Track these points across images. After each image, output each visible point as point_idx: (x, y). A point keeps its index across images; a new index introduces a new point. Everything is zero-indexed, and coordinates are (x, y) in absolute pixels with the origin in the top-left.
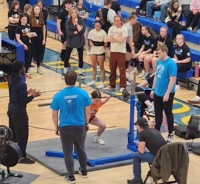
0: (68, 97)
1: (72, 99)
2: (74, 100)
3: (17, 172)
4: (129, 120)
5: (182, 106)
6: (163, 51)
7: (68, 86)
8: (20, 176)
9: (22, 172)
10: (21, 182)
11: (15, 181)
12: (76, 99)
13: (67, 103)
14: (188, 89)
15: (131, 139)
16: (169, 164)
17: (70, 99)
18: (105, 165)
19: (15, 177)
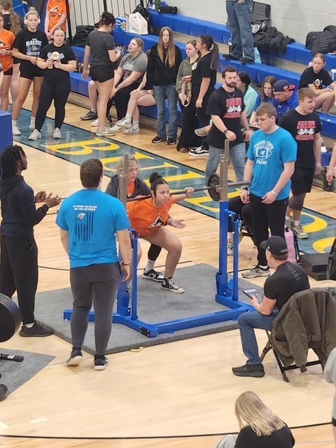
0: (81, 207)
1: (87, 213)
2: (89, 215)
3: (12, 352)
4: (217, 247)
5: (312, 220)
6: (270, 115)
7: (85, 188)
8: (19, 359)
9: (21, 352)
10: (21, 371)
11: (10, 368)
12: (93, 212)
13: (76, 219)
14: (325, 190)
15: (222, 282)
16: (303, 332)
17: (83, 212)
18: (176, 334)
19: (8, 361)
